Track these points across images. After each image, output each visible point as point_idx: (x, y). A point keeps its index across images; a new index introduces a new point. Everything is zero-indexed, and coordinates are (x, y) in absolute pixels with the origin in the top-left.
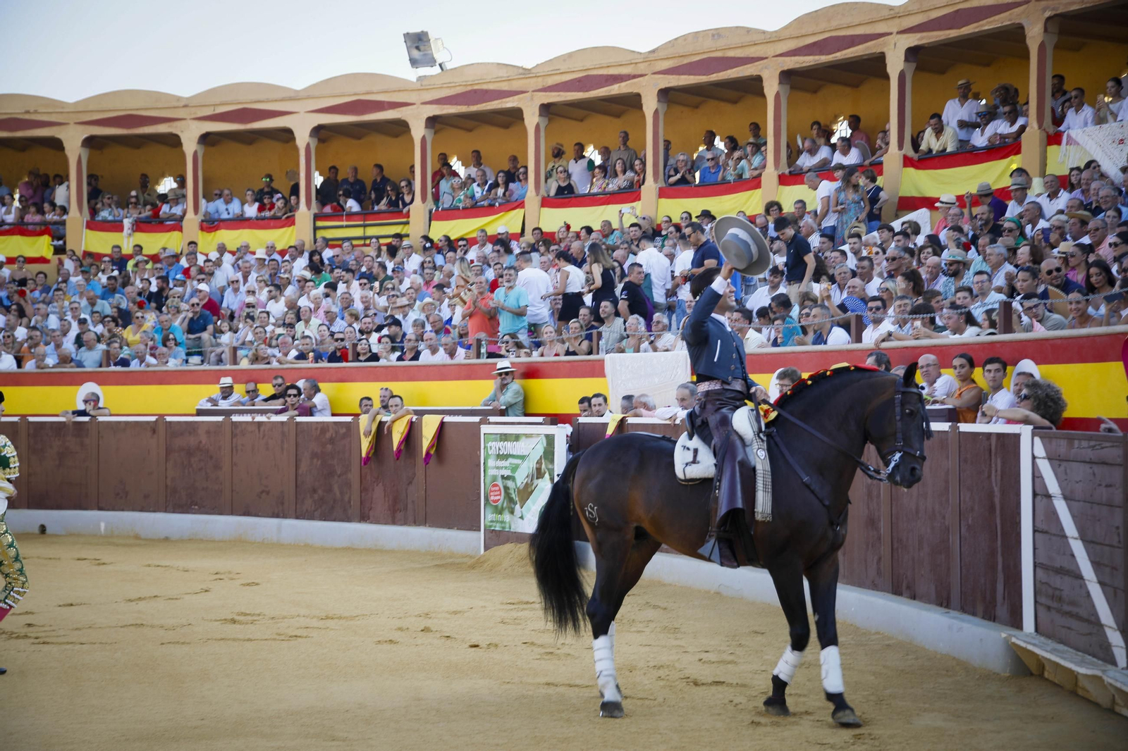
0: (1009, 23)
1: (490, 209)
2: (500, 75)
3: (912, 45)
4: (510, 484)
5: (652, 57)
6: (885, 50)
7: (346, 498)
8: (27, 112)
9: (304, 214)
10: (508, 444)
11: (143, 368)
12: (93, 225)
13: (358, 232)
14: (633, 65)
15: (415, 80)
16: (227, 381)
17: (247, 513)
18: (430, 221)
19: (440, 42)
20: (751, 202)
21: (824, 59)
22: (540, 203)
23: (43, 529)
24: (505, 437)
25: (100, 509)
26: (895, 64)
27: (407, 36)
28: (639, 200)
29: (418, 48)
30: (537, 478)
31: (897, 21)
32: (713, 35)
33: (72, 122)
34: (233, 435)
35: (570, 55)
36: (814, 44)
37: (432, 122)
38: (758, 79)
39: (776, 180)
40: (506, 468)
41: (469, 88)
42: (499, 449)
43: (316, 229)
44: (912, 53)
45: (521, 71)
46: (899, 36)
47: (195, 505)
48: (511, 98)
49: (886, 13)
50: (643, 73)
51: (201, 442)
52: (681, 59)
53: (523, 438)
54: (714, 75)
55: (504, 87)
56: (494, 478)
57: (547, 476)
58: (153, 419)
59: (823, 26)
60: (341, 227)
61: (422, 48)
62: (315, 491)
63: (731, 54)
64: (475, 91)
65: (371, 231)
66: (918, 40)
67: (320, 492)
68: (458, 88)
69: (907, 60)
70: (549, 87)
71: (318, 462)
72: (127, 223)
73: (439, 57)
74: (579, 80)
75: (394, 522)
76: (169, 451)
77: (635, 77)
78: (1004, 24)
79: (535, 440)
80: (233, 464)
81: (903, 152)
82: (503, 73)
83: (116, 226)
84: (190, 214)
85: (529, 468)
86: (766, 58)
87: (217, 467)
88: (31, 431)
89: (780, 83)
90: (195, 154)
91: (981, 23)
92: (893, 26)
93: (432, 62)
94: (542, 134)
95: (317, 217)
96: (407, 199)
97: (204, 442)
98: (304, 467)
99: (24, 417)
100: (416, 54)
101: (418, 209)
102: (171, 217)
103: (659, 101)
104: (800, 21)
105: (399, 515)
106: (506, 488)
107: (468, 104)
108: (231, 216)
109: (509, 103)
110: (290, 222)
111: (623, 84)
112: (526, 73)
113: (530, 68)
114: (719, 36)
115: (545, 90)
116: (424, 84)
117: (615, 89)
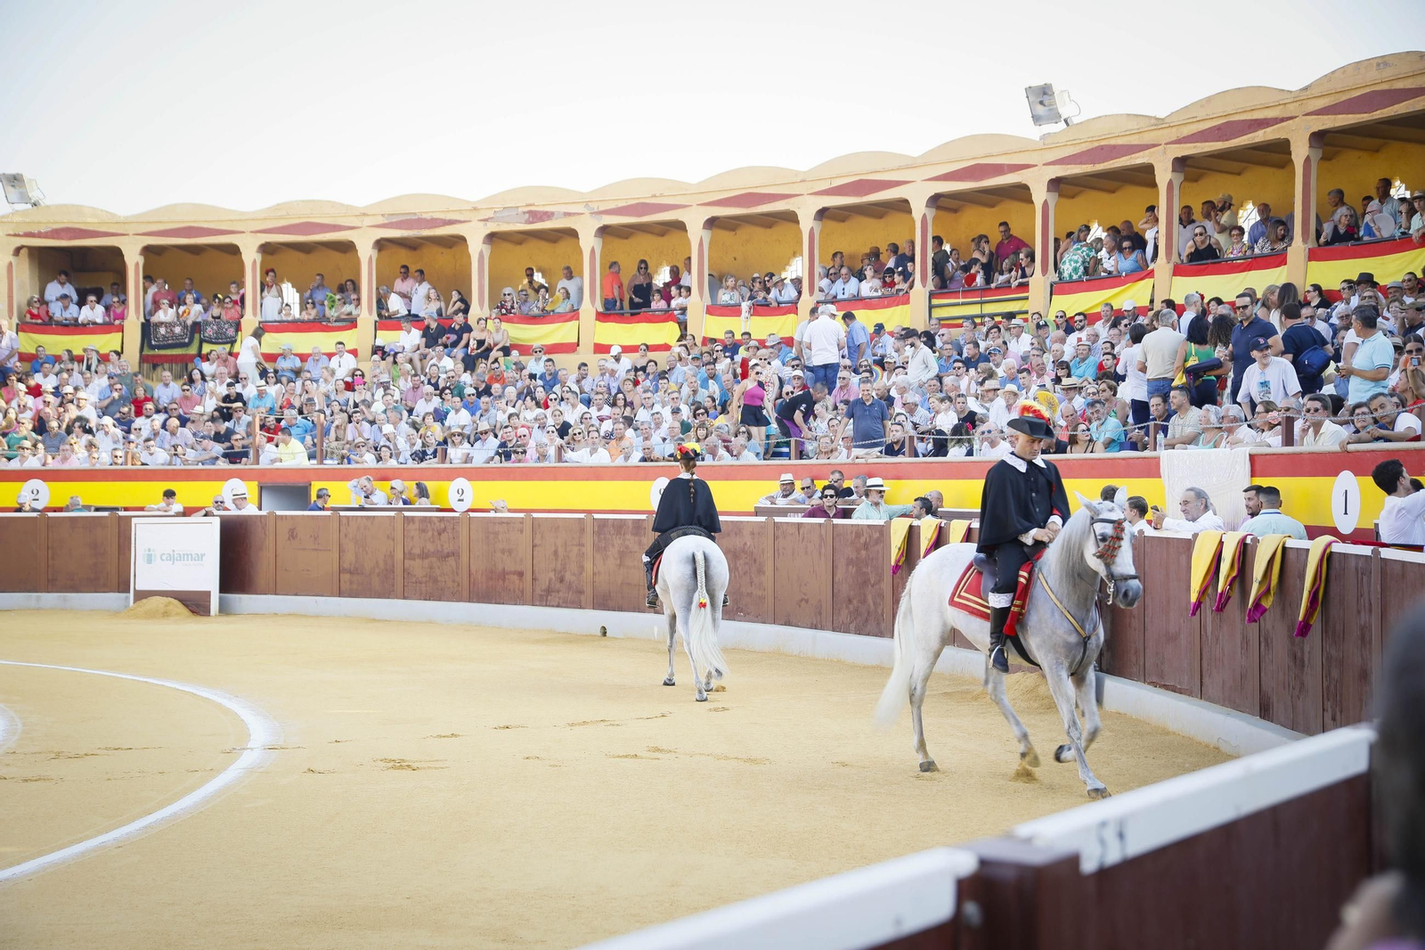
1: (1114, 279)
2: (1132, 128)
5: (1305, 95)
7: (880, 611)
8: (654, 196)
9: (920, 291)
12: (712, 310)
13: (975, 310)
14: (1281, 107)
15: (1038, 139)
16: (788, 477)
17: (788, 623)
18: (1051, 294)
19: (1065, 95)
22: (1172, 271)
23: (604, 631)
27: (1029, 90)
28: (1286, 264)
29: (1041, 103)
32: (1378, 65)
33: (694, 204)
34: (775, 538)
35: (1209, 99)
37: (1056, 184)
41: (1096, 144)
43: (931, 307)
45: (1153, 121)
48: (1141, 153)
50: (1294, 115)
51: (746, 544)
52: (1337, 95)
54: (1378, 112)
55: (1134, 140)
60: (958, 304)
61: (1046, 102)
62: (850, 601)
63: (1399, 85)
64: (1102, 148)
65: (990, 309)
67: (855, 602)
68: (1084, 145)
70: (1188, 136)
71: (852, 570)
72: (745, 305)
73: (1065, 112)
74: (1218, 128)
77: (1283, 120)
80: (775, 569)
82: (1133, 125)
83: (733, 310)
84: (805, 296)
87: (761, 571)
88: (596, 529)
90: (812, 230)
93: (1055, 117)
94: (1176, 192)
95: (932, 295)
96: (1028, 271)
97: (748, 544)
98: (839, 576)
99: (590, 512)
100: (1040, 110)
101: (1039, 281)
102: (787, 300)
103: (1311, 147)
107: (1093, 163)
108: (846, 296)
109: (1140, 159)
110: (905, 300)
111: (1269, 130)
112: (1159, 123)
113: (1162, 117)
114: (1386, 64)
115: (1179, 141)
116: (1047, 142)
117: (1260, 136)
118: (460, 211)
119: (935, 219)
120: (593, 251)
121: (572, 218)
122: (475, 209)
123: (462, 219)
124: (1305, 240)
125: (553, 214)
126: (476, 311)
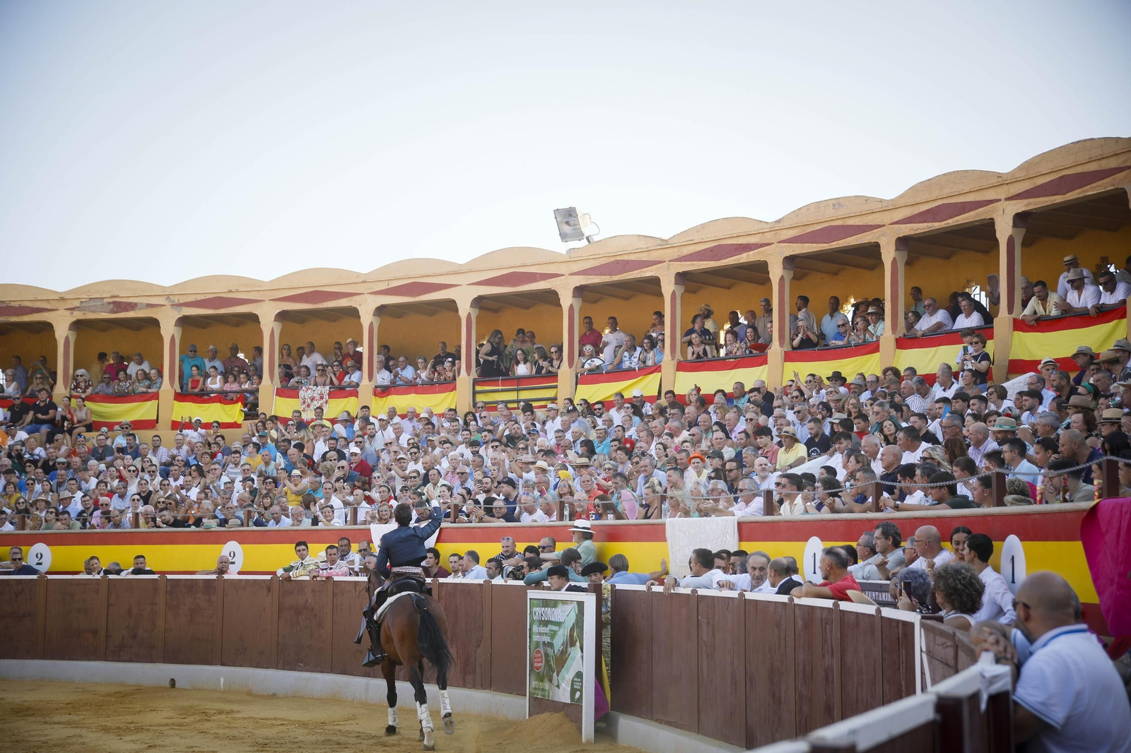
0: (1112, 188)
1: (629, 374)
2: (641, 246)
3: (1020, 211)
4: (549, 651)
5: (778, 226)
6: (994, 216)
8: (230, 291)
9: (465, 379)
10: (548, 610)
11: (277, 527)
12: (282, 392)
13: (512, 396)
14: (760, 235)
15: (565, 253)
17: (344, 672)
18: (576, 384)
19: (587, 217)
20: (871, 366)
21: (937, 225)
22: (676, 367)
23: (173, 683)
24: (546, 603)
25: (223, 664)
26: (1004, 230)
27: (557, 211)
28: (766, 364)
29: (567, 223)
30: (571, 646)
31: (1005, 187)
32: (834, 205)
33: (267, 300)
34: (334, 595)
35: (703, 226)
36: (928, 211)
37: (580, 291)
38: (876, 246)
39: (893, 344)
40: (546, 634)
41: (613, 259)
42: (542, 615)
43: (475, 393)
44: (1020, 219)
45: (659, 242)
46: (1007, 202)
47: (302, 662)
48: (650, 268)
49: (994, 181)
50: (771, 242)
51: (307, 601)
52: (805, 227)
53: (560, 605)
54: (835, 243)
55: (644, 257)
56: (538, 644)
57: (578, 644)
58: (269, 577)
59: (935, 195)
60: (498, 391)
61: (571, 223)
63: (851, 222)
64: (617, 262)
65: (525, 395)
66: (1026, 206)
68: (602, 259)
69: (1015, 225)
70: (687, 256)
73: (587, 231)
74: (711, 250)
75: (464, 686)
76: (280, 609)
77: (762, 245)
78: (1108, 189)
79: (569, 607)
80: (334, 623)
81: (1013, 316)
82: (642, 245)
84: (365, 382)
85: (564, 635)
86: (884, 225)
87: (320, 625)
88: (169, 588)
89: (897, 249)
90: (371, 325)
91: (1085, 188)
92: (1001, 193)
93: (579, 235)
95: (475, 383)
97: (310, 601)
99: (163, 573)
100: (567, 229)
101: (566, 373)
102: (349, 385)
103: (784, 268)
104: (914, 189)
105: (469, 678)
106: (547, 655)
107: (611, 274)
108: (403, 382)
109: (648, 273)
110: (452, 387)
111: (751, 253)
112: (664, 244)
113: (667, 238)
114: (840, 205)
115: (680, 259)
116: (572, 256)
117: (744, 258)
118: (48, 300)
119: (478, 318)
120: (173, 338)
121: (154, 309)
122: (62, 299)
123: (49, 307)
124: (781, 344)
125: (136, 304)
126: (60, 390)
